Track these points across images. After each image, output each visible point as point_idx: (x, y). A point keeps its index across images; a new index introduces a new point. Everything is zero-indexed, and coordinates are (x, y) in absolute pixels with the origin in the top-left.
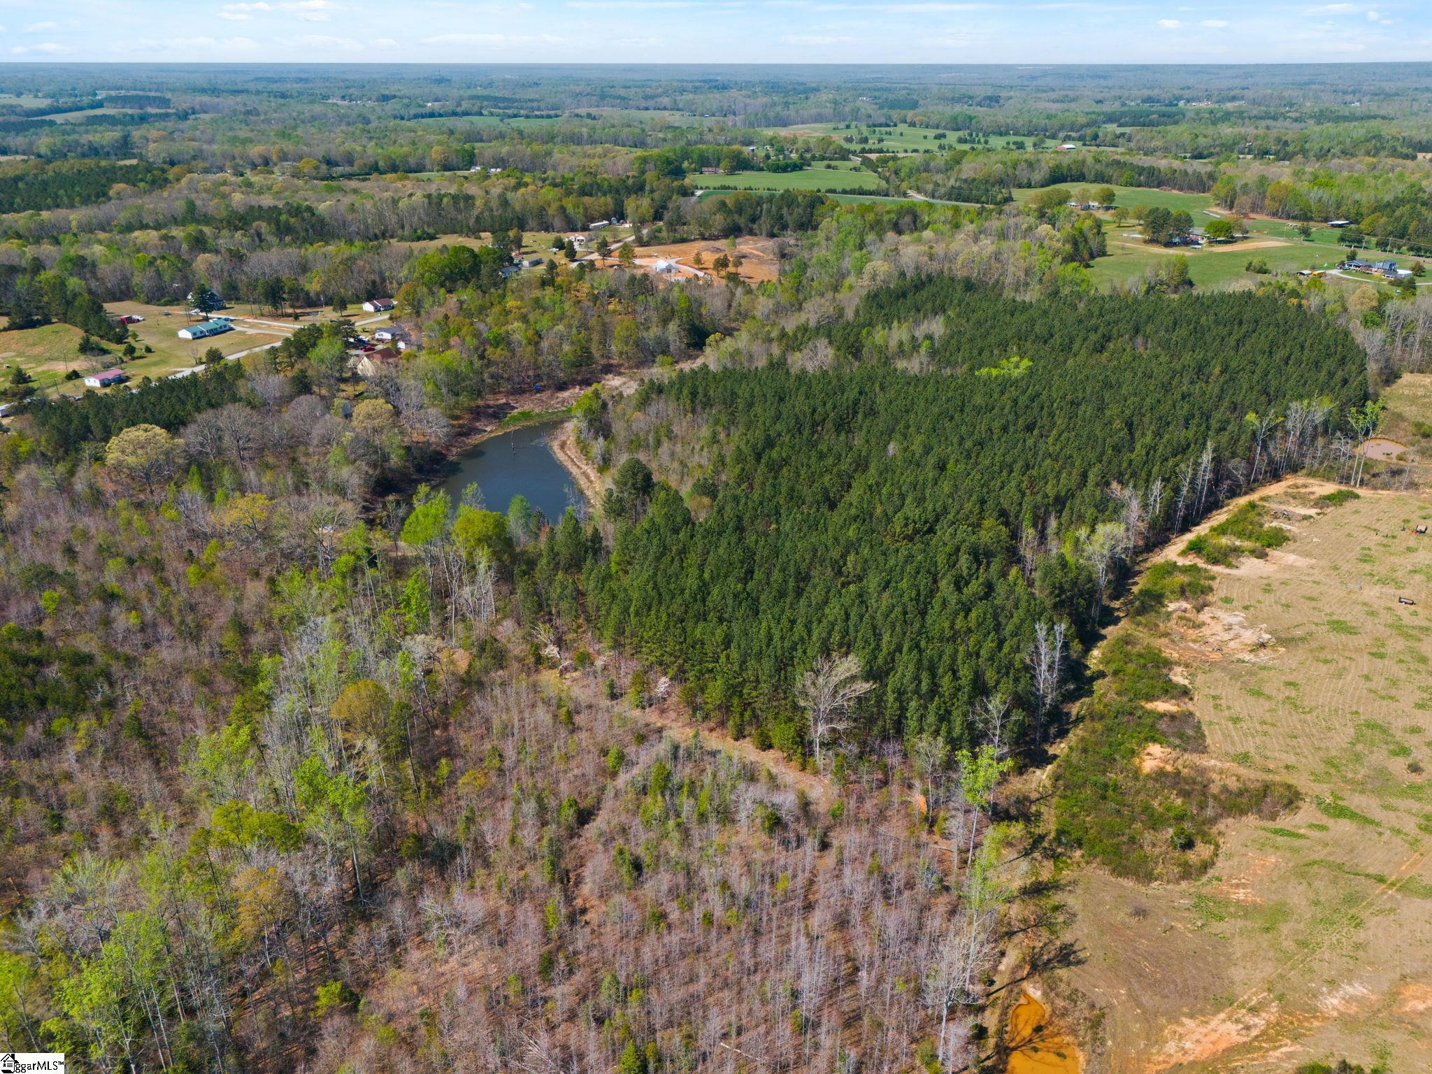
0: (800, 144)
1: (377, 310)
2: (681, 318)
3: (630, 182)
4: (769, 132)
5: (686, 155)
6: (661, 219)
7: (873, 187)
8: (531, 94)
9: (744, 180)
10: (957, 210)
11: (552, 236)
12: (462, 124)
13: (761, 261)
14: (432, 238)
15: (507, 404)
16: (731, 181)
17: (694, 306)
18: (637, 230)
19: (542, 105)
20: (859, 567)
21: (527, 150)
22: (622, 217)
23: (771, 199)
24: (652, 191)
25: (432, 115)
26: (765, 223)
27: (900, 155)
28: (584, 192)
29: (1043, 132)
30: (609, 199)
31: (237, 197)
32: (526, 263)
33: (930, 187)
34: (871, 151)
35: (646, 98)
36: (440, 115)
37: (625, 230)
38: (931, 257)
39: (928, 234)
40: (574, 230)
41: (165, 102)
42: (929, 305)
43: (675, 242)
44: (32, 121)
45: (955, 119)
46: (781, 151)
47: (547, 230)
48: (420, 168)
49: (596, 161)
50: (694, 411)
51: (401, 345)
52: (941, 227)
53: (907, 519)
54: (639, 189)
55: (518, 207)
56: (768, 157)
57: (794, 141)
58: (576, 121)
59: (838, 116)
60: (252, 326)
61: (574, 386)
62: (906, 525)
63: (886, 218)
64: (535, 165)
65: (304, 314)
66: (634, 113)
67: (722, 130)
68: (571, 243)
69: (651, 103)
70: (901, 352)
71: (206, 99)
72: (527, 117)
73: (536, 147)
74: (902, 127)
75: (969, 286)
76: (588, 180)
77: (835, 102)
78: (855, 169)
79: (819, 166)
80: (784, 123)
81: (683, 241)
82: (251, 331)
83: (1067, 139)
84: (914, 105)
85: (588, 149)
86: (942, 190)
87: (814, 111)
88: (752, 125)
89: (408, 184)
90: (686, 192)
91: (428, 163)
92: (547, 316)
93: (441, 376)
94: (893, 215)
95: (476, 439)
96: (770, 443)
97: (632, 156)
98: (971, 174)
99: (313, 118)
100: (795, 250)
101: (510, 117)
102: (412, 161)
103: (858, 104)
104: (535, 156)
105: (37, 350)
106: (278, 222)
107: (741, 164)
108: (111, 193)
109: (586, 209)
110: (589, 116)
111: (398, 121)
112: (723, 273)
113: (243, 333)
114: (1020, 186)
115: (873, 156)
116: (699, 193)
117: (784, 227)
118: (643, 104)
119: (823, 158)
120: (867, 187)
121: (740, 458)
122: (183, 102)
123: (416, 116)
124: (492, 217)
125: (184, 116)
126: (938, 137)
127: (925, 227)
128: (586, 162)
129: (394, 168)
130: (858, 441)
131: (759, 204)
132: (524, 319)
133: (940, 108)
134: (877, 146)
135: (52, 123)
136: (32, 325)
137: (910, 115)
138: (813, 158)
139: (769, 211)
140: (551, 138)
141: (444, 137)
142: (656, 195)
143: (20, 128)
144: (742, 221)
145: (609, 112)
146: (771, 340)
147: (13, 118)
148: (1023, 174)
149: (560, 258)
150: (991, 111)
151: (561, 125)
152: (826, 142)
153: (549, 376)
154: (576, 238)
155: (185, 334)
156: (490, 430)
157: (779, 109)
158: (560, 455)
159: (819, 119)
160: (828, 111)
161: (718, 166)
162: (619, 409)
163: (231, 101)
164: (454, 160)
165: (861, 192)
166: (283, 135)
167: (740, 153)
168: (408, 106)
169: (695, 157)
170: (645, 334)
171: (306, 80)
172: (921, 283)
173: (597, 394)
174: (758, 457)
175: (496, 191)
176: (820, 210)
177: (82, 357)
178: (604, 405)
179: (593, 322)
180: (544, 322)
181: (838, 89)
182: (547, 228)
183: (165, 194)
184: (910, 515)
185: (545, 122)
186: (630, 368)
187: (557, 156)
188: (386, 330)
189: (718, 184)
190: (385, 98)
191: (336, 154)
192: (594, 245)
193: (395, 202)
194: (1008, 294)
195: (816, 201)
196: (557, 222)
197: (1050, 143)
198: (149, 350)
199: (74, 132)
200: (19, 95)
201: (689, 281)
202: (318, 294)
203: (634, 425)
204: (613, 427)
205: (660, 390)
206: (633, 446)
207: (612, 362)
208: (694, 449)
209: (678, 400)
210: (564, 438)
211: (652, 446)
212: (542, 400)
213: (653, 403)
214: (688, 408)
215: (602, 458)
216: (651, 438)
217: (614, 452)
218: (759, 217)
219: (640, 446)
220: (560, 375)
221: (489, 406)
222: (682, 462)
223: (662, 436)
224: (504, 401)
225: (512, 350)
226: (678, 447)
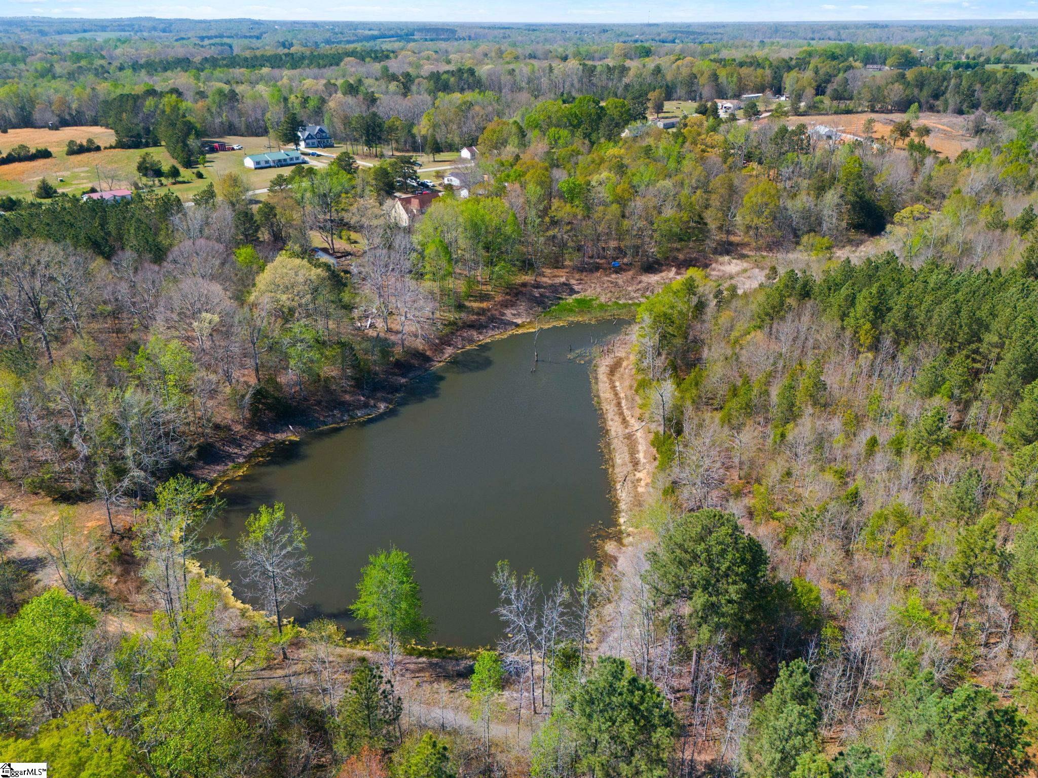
1: (473, 157)
2: (845, 188)
3: (793, 61)
5: (852, 53)
6: (823, 93)
11: (697, 103)
13: (950, 137)
15: (566, 285)
18: (794, 102)
24: (816, 69)
26: (952, 99)
30: (767, 73)
32: (660, 126)
37: (780, 102)
40: (723, 97)
46: (950, 55)
47: (693, 98)
50: (875, 346)
51: (464, 193)
55: (669, 77)
56: (936, 58)
61: (669, 266)
81: (848, 112)
95: (491, 336)
107: (909, 63)
109: (740, 79)
112: (903, 143)
117: (976, 105)
119: (999, 61)
138: (987, 61)
139: (958, 86)
153: (637, 250)
155: (248, 162)
156: (521, 323)
158: (603, 387)
161: (884, 63)
162: (725, 318)
169: (861, 54)
170: (789, 204)
173: (690, 287)
178: (700, 307)
180: (647, 175)
186: (758, 249)
188: (457, 175)
192: (743, 113)
196: (707, 91)
203: (744, 356)
204: (705, 353)
205: (806, 293)
206: (733, 404)
207: (733, 238)
208: (873, 442)
209: (843, 316)
210: (621, 354)
211: (775, 412)
212: (616, 285)
213: (789, 317)
214: (865, 339)
215: (668, 420)
216: (775, 392)
217: (689, 411)
218: (944, 93)
219: (749, 409)
220: (653, 249)
221: (538, 286)
222: (844, 476)
223: (800, 396)
224: (563, 280)
225: (588, 208)
226: (836, 424)
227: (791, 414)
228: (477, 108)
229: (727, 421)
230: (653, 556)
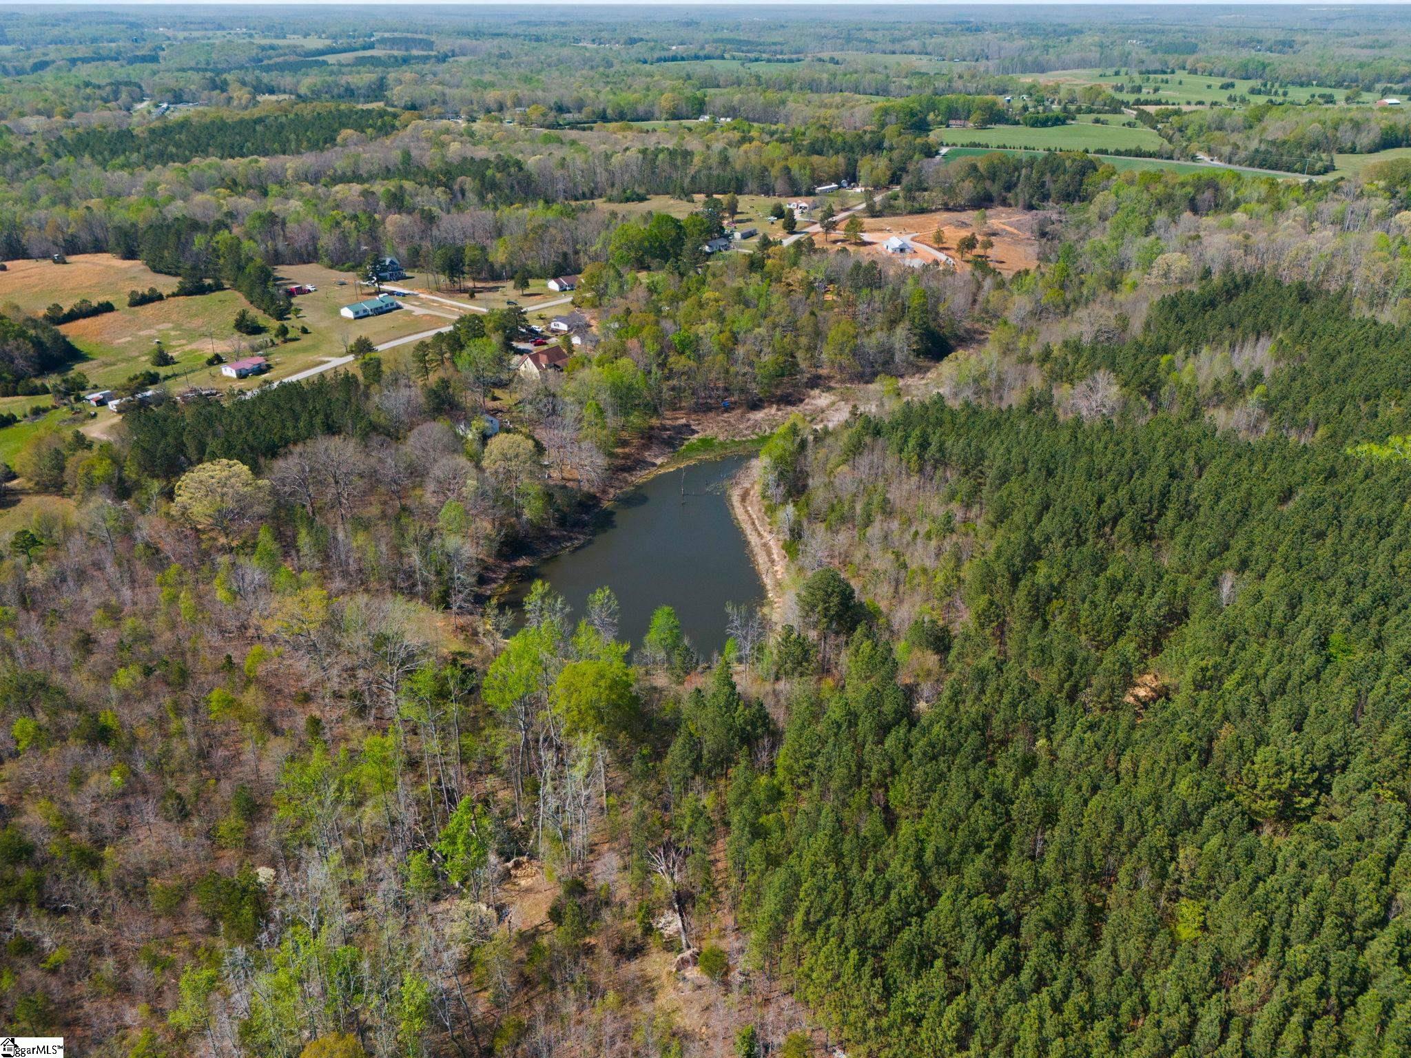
0: (1063, 94)
1: (563, 289)
2: (912, 320)
3: (867, 137)
4: (1027, 80)
5: (932, 107)
6: (898, 183)
7: (1153, 148)
8: (777, 37)
9: (997, 135)
10: (1273, 184)
11: (773, 200)
12: (701, 68)
13: (1016, 241)
14: (642, 199)
15: (688, 426)
16: (981, 137)
17: (931, 302)
18: (869, 196)
19: (786, 48)
20: (1202, 872)
21: (758, 99)
22: (853, 179)
23: (1031, 163)
24: (891, 149)
25: (674, 59)
26: (1022, 192)
27: (1185, 108)
28: (815, 149)
29: (1356, 84)
30: (841, 159)
31: (455, 146)
32: (737, 235)
33: (1227, 150)
34: (1147, 103)
35: (893, 41)
36: (683, 59)
37: (855, 196)
38: (1247, 250)
39: (1239, 216)
40: (797, 194)
41: (429, 45)
42: (1248, 321)
43: (911, 213)
44: (308, 61)
45: (1245, 66)
46: (1040, 101)
47: (767, 194)
48: (647, 117)
49: (830, 112)
50: (921, 470)
51: (576, 340)
52: (1254, 206)
53: (1279, 762)
54: (877, 147)
55: (738, 166)
56: (1025, 108)
57: (1056, 90)
58: (818, 66)
59: (1104, 61)
60: (424, 304)
61: (770, 405)
62: (1278, 774)
63: (1179, 192)
64: (767, 115)
65: (481, 290)
66: (879, 57)
67: (973, 76)
68: (791, 211)
69: (897, 47)
70: (1219, 397)
71: (465, 41)
72: (769, 61)
73: (772, 95)
74: (1181, 75)
75: (1305, 295)
76: (820, 135)
77: (1101, 46)
78: (1129, 124)
79: (1085, 120)
80: (1042, 69)
81: (922, 211)
82: (418, 311)
83: (1385, 92)
84: (1193, 49)
85: (827, 98)
86: (1242, 154)
87: (1077, 56)
88: (1006, 71)
89: (629, 134)
90: (930, 152)
91: (656, 110)
92: (749, 313)
93: (605, 397)
94: (1189, 189)
95: (641, 477)
96: (1033, 553)
97: (873, 106)
98: (1280, 136)
99: (560, 61)
100: (1057, 226)
101: (751, 61)
102: (641, 109)
103: (1127, 48)
104: (768, 105)
105: (196, 322)
106: (483, 177)
107: (995, 117)
108: (339, 139)
109: (813, 170)
110: (832, 60)
111: (639, 65)
112: (969, 256)
113: (409, 313)
114: (1341, 151)
115: (1151, 109)
116: (944, 150)
117: (1045, 197)
118: (890, 47)
119: (1090, 111)
120: (1146, 148)
121: (987, 581)
122: (444, 45)
123: (659, 60)
124: (709, 177)
125: (443, 59)
126: (1225, 87)
127: (1235, 206)
128: (822, 112)
129: (621, 116)
130: (1168, 560)
131: (1016, 169)
132: (720, 317)
133: (1224, 53)
134: (1152, 97)
135: (325, 63)
136: (201, 290)
137: (1190, 60)
138: (1079, 111)
139: (1028, 178)
140: (788, 85)
141: (678, 83)
142: (895, 154)
143: (294, 68)
144: (994, 189)
145: (856, 58)
146: (1028, 360)
147: (292, 58)
148: (1346, 136)
149: (776, 231)
150: (1285, 57)
151: (801, 70)
152: (1094, 92)
153: (743, 391)
154: (796, 205)
155: (347, 313)
156: (662, 463)
157: (1037, 52)
158: (739, 511)
159: (1083, 64)
160: (1095, 55)
161: (967, 118)
162: (822, 453)
163: (489, 45)
164: (684, 108)
165: (1139, 154)
166: (527, 80)
167: (995, 103)
168: (652, 49)
169: (943, 108)
170: (866, 340)
171: (564, 24)
172: (1237, 287)
173: (796, 424)
174: (1015, 580)
175: (717, 146)
176: (1092, 178)
177: (237, 335)
178: (803, 445)
179: (804, 319)
180: (742, 320)
181: (1104, 31)
182: (767, 191)
183: (388, 142)
184: (1285, 754)
185: (786, 67)
186: (843, 381)
187: (791, 105)
188: (563, 320)
189: (966, 141)
190: (632, 41)
191: (568, 101)
192: (818, 214)
193: (608, 157)
194: (1361, 311)
195: (1087, 167)
196: (780, 185)
197: (1366, 96)
198: (305, 331)
199: (340, 72)
200: (306, 35)
201: (926, 268)
202: (503, 266)
203: (837, 482)
204: (810, 482)
205: (877, 432)
206: (833, 517)
207: (821, 372)
208: (917, 533)
209: (901, 451)
210: (747, 485)
211: (859, 520)
212: (729, 424)
213: (866, 452)
214: (914, 465)
215: (792, 530)
216: (859, 508)
217: (805, 524)
218: (1015, 185)
219: (843, 520)
220: (755, 389)
221: (664, 428)
222: (898, 555)
223: (874, 507)
224: (683, 421)
225: (700, 358)
226: (895, 525)
227: (868, 522)
228: (553, 231)
229: (829, 528)
230: (798, 595)
